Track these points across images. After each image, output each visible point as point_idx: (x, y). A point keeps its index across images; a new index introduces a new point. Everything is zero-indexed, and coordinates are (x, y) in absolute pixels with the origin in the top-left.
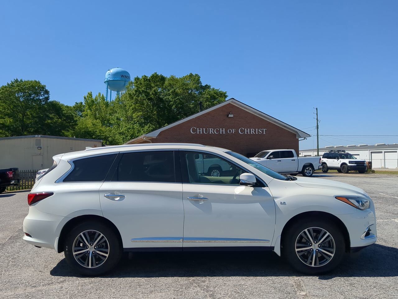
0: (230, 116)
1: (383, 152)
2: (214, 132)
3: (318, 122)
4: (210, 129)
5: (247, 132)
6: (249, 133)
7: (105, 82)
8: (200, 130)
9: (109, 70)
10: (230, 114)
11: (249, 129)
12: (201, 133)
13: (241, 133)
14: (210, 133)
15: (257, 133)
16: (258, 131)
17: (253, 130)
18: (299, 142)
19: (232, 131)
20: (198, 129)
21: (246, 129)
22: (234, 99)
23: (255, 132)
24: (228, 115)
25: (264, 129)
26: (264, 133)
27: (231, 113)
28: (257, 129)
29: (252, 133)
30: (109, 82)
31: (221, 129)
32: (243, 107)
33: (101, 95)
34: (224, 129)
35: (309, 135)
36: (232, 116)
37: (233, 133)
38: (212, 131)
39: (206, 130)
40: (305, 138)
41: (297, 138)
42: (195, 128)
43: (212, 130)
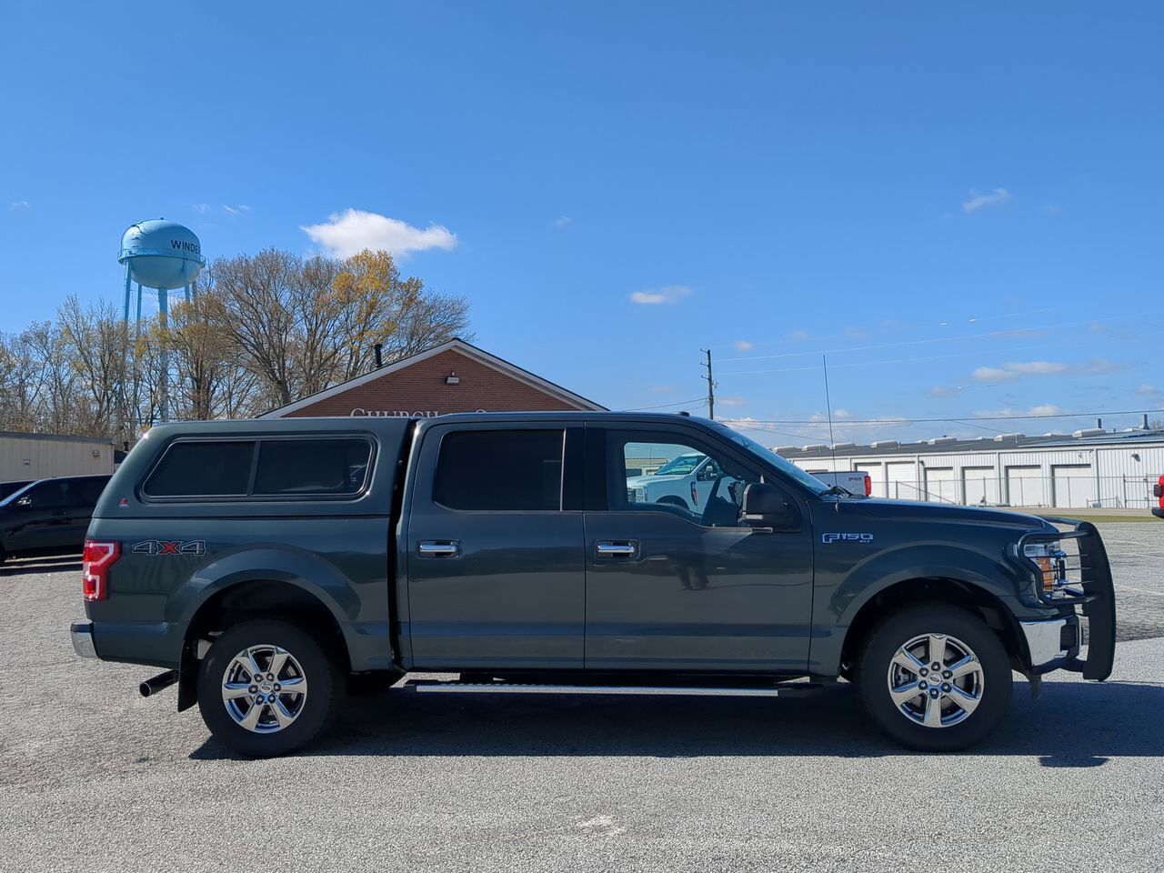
0: (450, 380)
1: (883, 464)
3: (713, 387)
4: (401, 413)
7: (121, 261)
8: (373, 415)
9: (133, 227)
10: (452, 376)
20: (369, 413)
22: (459, 340)
24: (446, 379)
27: (453, 374)
30: (134, 260)
31: (428, 413)
32: (483, 359)
33: (107, 305)
34: (436, 413)
36: (457, 382)
42: (362, 411)
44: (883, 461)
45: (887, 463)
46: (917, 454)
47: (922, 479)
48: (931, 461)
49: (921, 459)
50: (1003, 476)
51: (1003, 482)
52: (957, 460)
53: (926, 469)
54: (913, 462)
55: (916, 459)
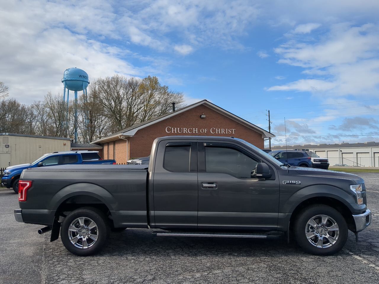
1: (326, 152)
2: (187, 132)
3: (270, 123)
4: (184, 129)
5: (218, 132)
6: (219, 133)
7: (63, 82)
8: (174, 129)
9: (67, 70)
10: (203, 115)
11: (219, 129)
12: (176, 132)
13: (212, 133)
14: (184, 132)
15: (227, 133)
16: (228, 131)
17: (223, 130)
18: (265, 141)
19: (205, 131)
20: (173, 128)
21: (217, 129)
23: (225, 132)
24: (201, 116)
25: (233, 130)
26: (233, 133)
28: (227, 129)
29: (222, 133)
30: (67, 81)
31: (194, 129)
32: (214, 108)
34: (197, 129)
35: (274, 135)
36: (205, 117)
37: (205, 132)
38: (186, 131)
39: (180, 129)
40: (269, 138)
41: (262, 138)
42: (170, 128)
43: (185, 129)
44: (326, 150)
45: (327, 151)
46: (339, 148)
47: (341, 157)
48: (344, 150)
49: (341, 150)
50: (373, 156)
51: (373, 158)
52: (355, 150)
53: (342, 153)
54: (338, 151)
55: (339, 150)
